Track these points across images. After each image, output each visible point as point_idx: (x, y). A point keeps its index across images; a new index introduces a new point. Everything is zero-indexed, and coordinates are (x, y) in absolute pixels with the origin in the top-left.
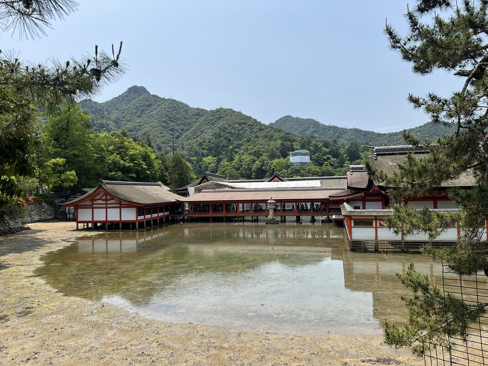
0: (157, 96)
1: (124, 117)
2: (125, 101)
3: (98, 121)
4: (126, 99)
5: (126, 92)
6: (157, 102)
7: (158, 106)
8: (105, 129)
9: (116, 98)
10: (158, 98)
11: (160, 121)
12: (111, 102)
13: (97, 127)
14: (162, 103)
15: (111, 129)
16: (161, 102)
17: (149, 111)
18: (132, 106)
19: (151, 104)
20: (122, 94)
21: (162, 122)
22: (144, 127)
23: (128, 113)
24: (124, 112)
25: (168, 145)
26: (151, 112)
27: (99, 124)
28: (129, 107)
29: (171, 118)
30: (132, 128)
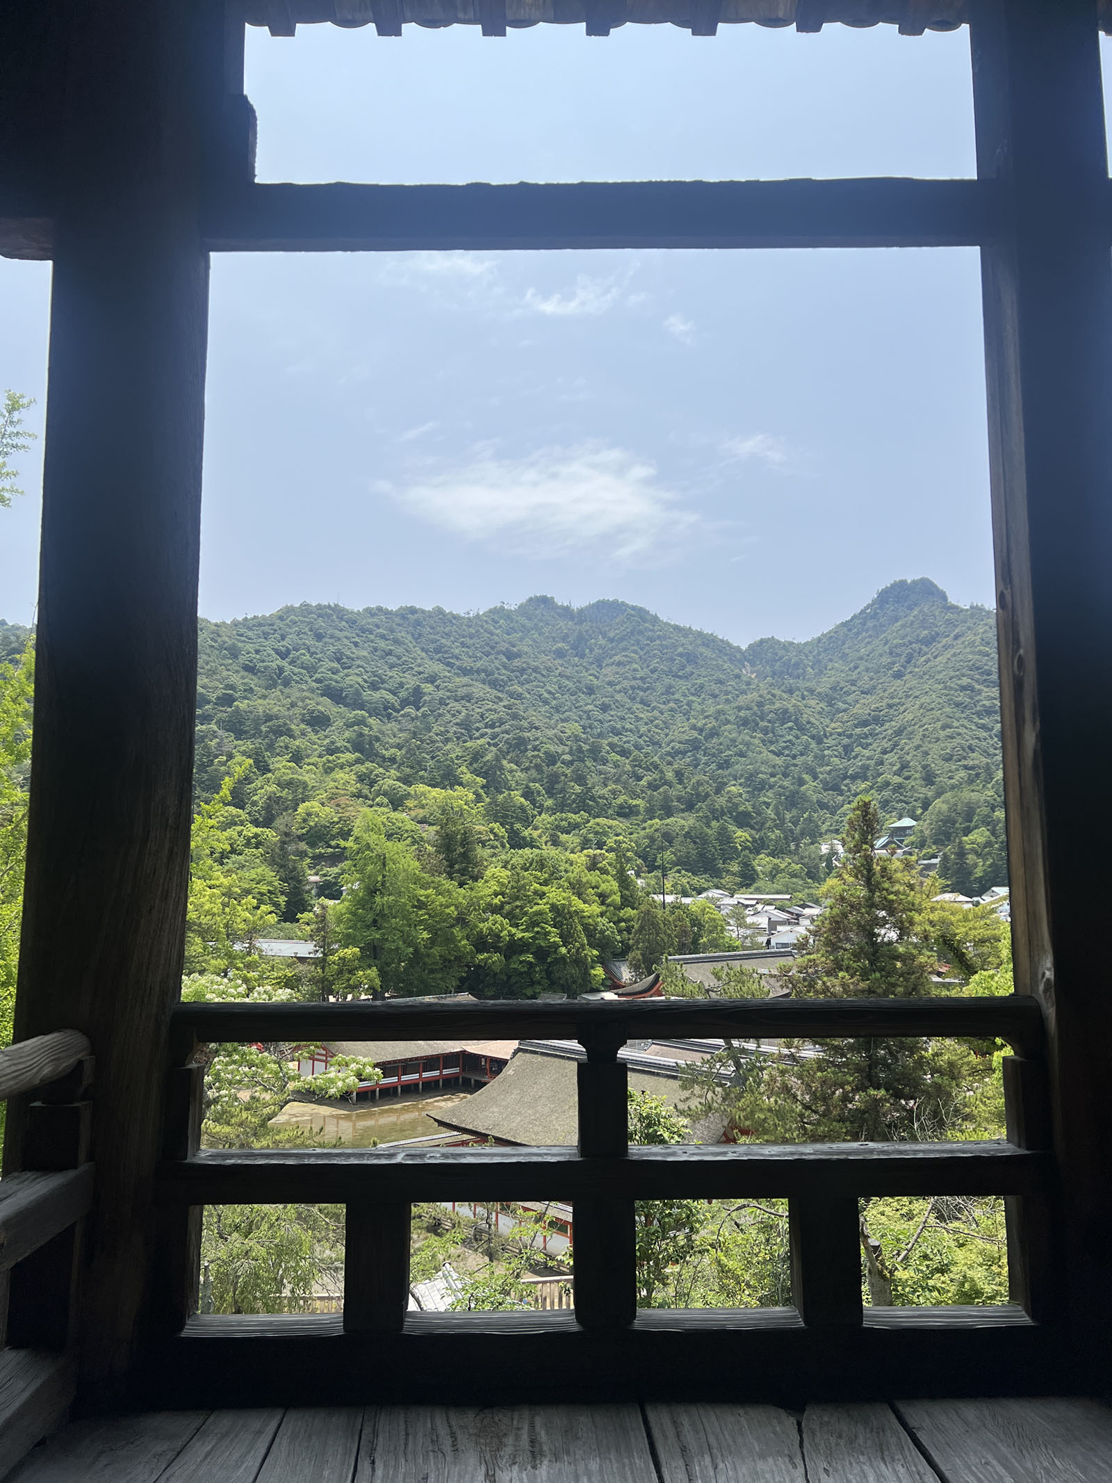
0: (957, 607)
1: (853, 683)
2: (867, 631)
3: (774, 703)
4: (870, 624)
5: (874, 602)
6: (956, 626)
7: (956, 638)
8: (790, 724)
9: (844, 624)
10: (959, 613)
11: (951, 688)
12: (831, 637)
13: (769, 721)
14: (969, 628)
15: (809, 722)
16: (968, 624)
17: (929, 656)
18: (881, 647)
19: (937, 634)
20: (863, 612)
21: (956, 690)
22: (902, 709)
23: (867, 670)
24: (856, 668)
25: (964, 762)
26: (935, 657)
27: (776, 712)
28: (873, 650)
29: (989, 674)
30: (869, 714)
